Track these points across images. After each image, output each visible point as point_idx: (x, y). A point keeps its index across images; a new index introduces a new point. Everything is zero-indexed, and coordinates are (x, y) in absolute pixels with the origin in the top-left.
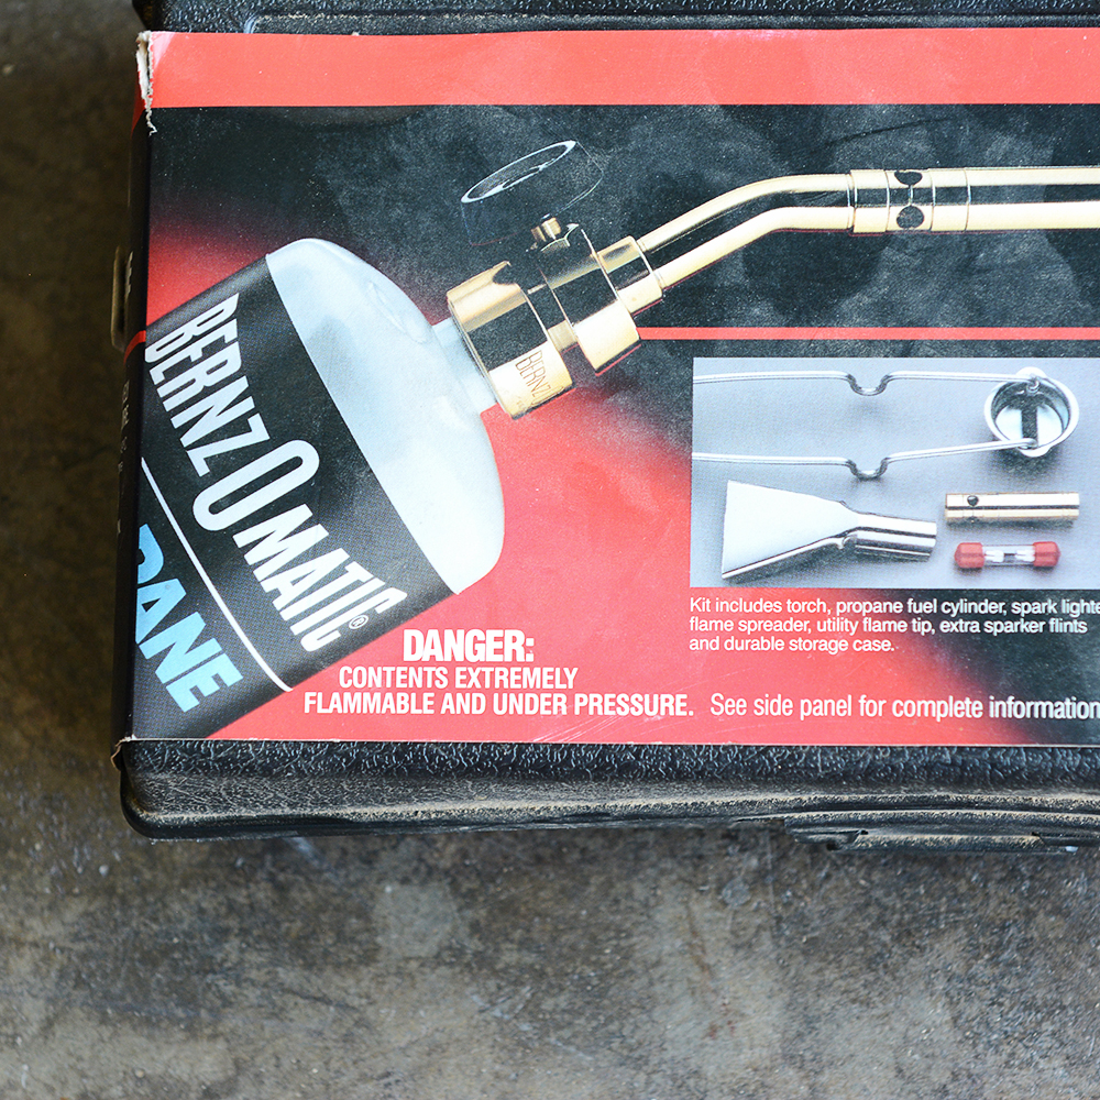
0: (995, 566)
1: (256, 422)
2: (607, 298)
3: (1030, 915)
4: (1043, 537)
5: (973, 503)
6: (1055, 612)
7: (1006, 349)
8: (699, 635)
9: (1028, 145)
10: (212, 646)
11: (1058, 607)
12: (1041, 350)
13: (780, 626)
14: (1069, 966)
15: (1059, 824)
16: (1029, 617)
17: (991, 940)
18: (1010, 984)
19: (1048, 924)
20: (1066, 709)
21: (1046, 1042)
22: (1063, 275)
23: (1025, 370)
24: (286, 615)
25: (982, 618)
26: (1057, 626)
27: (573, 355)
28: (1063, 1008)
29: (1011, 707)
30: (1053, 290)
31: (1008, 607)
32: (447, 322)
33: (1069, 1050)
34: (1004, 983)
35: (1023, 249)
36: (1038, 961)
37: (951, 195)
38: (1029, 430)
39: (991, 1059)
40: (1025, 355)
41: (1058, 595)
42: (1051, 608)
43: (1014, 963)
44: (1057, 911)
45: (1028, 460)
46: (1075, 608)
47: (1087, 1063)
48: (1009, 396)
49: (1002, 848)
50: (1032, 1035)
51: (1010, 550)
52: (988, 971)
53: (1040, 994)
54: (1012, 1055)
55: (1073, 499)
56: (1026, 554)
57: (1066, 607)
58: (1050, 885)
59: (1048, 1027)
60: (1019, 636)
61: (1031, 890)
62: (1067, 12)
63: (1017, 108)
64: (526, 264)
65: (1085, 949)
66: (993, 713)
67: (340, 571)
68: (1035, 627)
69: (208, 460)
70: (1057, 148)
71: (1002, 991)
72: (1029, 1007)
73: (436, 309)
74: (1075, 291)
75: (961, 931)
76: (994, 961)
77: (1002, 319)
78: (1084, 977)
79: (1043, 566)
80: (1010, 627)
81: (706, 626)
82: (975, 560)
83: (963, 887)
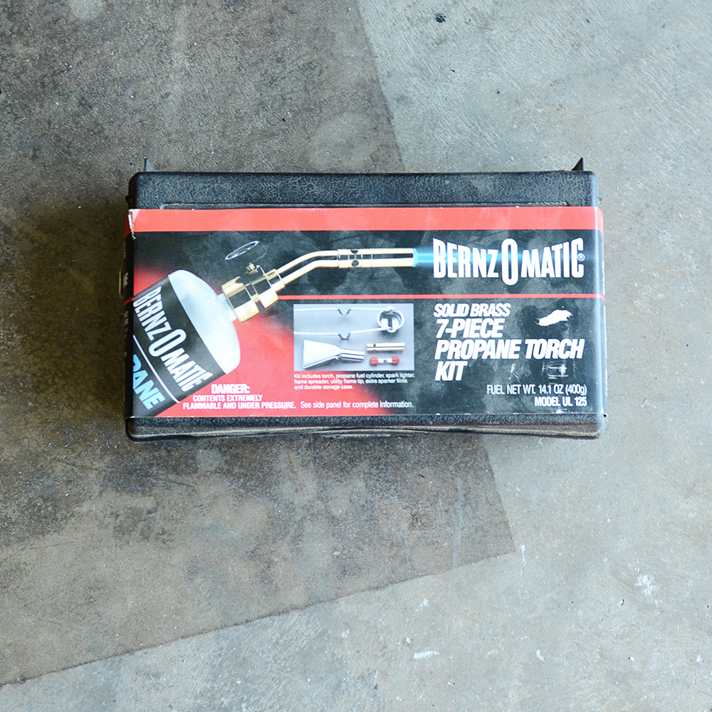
0: (381, 364)
1: (167, 324)
2: (269, 287)
3: (387, 455)
4: (394, 355)
5: (375, 346)
7: (383, 301)
8: (297, 385)
9: (388, 242)
10: (156, 390)
11: (399, 375)
12: (393, 301)
13: (320, 382)
14: (398, 469)
15: (398, 433)
16: (391, 378)
17: (376, 464)
18: (382, 475)
19: (392, 457)
20: (401, 405)
21: (392, 491)
22: (399, 280)
23: (388, 307)
24: (177, 381)
25: (377, 379)
26: (399, 381)
27: (259, 304)
28: (397, 481)
29: (386, 404)
30: (396, 284)
31: (385, 376)
32: (222, 295)
33: (399, 493)
34: (380, 475)
35: (387, 272)
36: (390, 468)
37: (367, 257)
38: (390, 325)
39: (377, 497)
40: (389, 303)
41: (399, 372)
42: (397, 376)
43: (383, 469)
44: (395, 454)
45: (390, 333)
46: (404, 376)
47: (404, 498)
48: (384, 315)
49: (380, 438)
50: (388, 490)
51: (385, 359)
52: (376, 471)
53: (390, 478)
54: (383, 496)
55: (403, 344)
56: (390, 360)
57: (401, 375)
58: (393, 446)
59: (393, 487)
60: (388, 384)
61: (388, 448)
62: (399, 203)
63: (385, 231)
64: (245, 278)
65: (403, 464)
66: (381, 406)
67: (193, 368)
68: (393, 381)
69: (153, 336)
70: (397, 243)
71: (380, 477)
72: (387, 482)
73: (219, 291)
74: (403, 284)
75: (368, 460)
76: (377, 469)
77: (382, 293)
78: (403, 472)
79: (394, 364)
80: (385, 381)
81: (299, 382)
82: (375, 362)
83: (368, 447)
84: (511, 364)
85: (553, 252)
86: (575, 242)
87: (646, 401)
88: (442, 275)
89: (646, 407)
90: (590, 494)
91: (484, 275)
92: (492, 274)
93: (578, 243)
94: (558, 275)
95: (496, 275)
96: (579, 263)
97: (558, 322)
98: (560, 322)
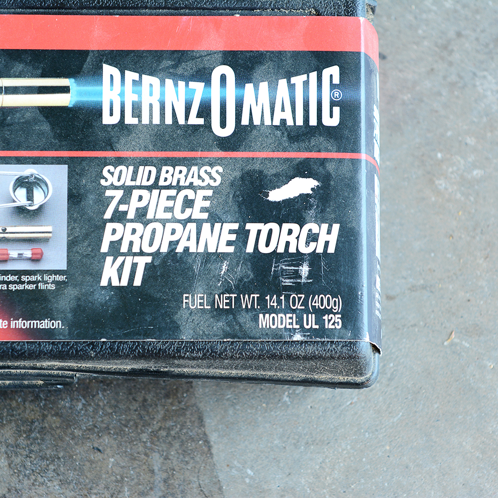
0: (14, 259)
3: (44, 416)
4: (36, 246)
5: (4, 231)
6: (41, 280)
7: (20, 161)
9: (30, 68)
11: (42, 278)
12: (36, 161)
14: (61, 439)
15: (50, 375)
16: (29, 283)
17: (27, 428)
18: (35, 448)
19: (53, 421)
20: (45, 324)
21: (51, 474)
22: (46, 127)
23: (28, 170)
25: (8, 283)
26: (41, 286)
28: (59, 458)
29: (20, 324)
30: (41, 134)
31: (20, 278)
33: (61, 477)
34: (33, 448)
35: (28, 115)
36: (48, 437)
38: (30, 197)
39: (26, 482)
40: (28, 163)
41: (43, 272)
42: (39, 278)
43: (37, 439)
44: (57, 414)
45: (29, 211)
46: (50, 278)
47: (69, 484)
48: (21, 182)
49: (28, 386)
50: (45, 470)
51: (21, 252)
52: (25, 442)
53: (48, 452)
54: (35, 480)
55: (49, 229)
56: (28, 254)
57: (46, 278)
58: (54, 403)
59: (52, 467)
60: (24, 291)
61: (45, 405)
62: (49, 7)
63: (25, 51)
65: (69, 431)
66: (13, 326)
68: (32, 287)
70: (44, 70)
71: (31, 451)
72: (43, 458)
74: (52, 134)
75: (13, 424)
76: (28, 438)
77: (18, 147)
78: (68, 444)
79: (35, 259)
80: (21, 287)
82: (5, 257)
83: (14, 404)
84: (222, 262)
85: (292, 87)
86: (326, 72)
87: (453, 336)
88: (115, 120)
89: (452, 344)
90: (363, 481)
91: (181, 121)
92: (194, 120)
93: (333, 72)
94: (300, 122)
95: (201, 121)
96: (333, 104)
97: (297, 195)
98: (300, 195)
